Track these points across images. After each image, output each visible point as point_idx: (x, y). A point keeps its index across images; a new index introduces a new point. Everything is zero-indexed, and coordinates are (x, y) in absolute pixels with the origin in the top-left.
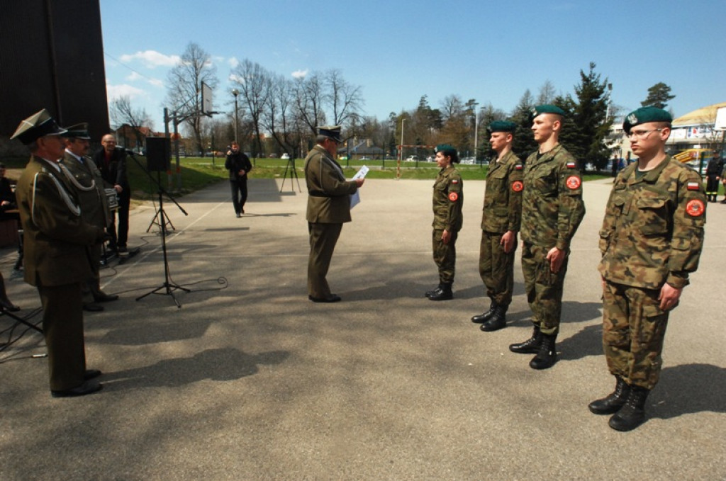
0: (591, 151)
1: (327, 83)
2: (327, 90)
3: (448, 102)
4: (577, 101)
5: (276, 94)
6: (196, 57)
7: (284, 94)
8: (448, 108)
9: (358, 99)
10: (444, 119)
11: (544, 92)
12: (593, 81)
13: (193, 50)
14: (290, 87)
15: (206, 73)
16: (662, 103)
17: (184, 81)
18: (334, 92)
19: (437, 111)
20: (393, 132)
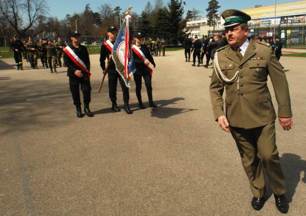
0: (178, 35)
3: (103, 8)
4: (169, 10)
8: (104, 12)
9: (45, 7)
10: (101, 18)
11: (158, 3)
16: (215, 10)
18: (27, 2)
19: (97, 14)
20: (69, 27)
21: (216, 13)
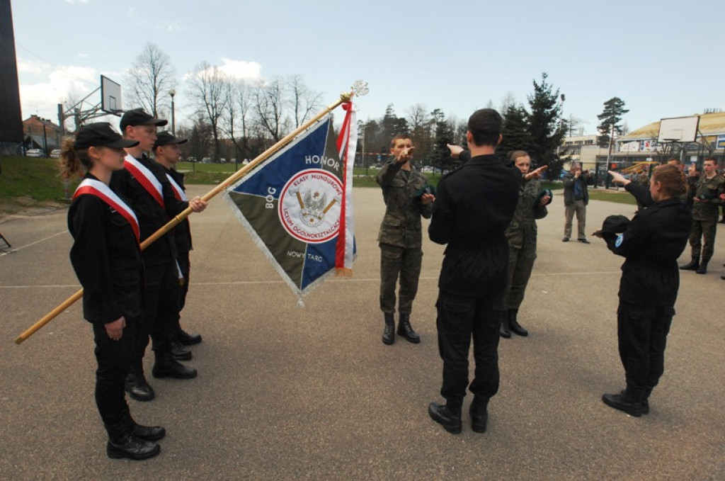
1: (288, 88)
2: (287, 96)
3: (414, 111)
4: (530, 111)
5: (235, 98)
6: (154, 58)
7: (243, 99)
8: (414, 117)
9: (321, 106)
10: (409, 128)
11: (506, 103)
12: (545, 91)
13: (151, 52)
14: (250, 92)
15: (165, 74)
16: (617, 116)
17: (141, 82)
18: (295, 97)
19: (403, 120)
21: (617, 124)
